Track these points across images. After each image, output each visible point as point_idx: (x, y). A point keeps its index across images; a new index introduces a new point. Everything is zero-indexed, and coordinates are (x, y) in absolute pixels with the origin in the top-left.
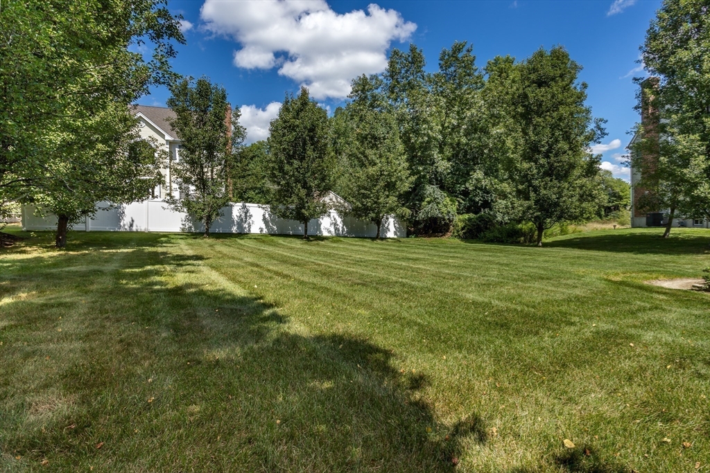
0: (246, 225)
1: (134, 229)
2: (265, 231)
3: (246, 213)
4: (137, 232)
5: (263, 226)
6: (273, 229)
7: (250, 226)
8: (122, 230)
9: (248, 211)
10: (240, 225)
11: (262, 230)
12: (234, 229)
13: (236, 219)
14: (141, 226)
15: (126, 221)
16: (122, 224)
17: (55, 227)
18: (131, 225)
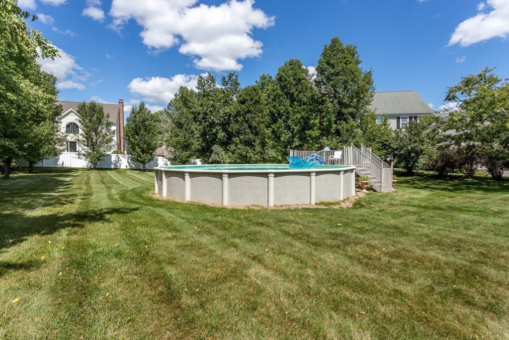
0: (118, 165)
1: (64, 166)
2: (128, 167)
3: (118, 159)
4: (65, 167)
5: (128, 165)
6: (132, 166)
7: (120, 165)
8: (58, 166)
9: (119, 158)
10: (115, 165)
11: (127, 167)
12: (113, 167)
13: (113, 161)
14: (67, 164)
15: (60, 162)
16: (58, 163)
17: (28, 165)
18: (63, 164)
